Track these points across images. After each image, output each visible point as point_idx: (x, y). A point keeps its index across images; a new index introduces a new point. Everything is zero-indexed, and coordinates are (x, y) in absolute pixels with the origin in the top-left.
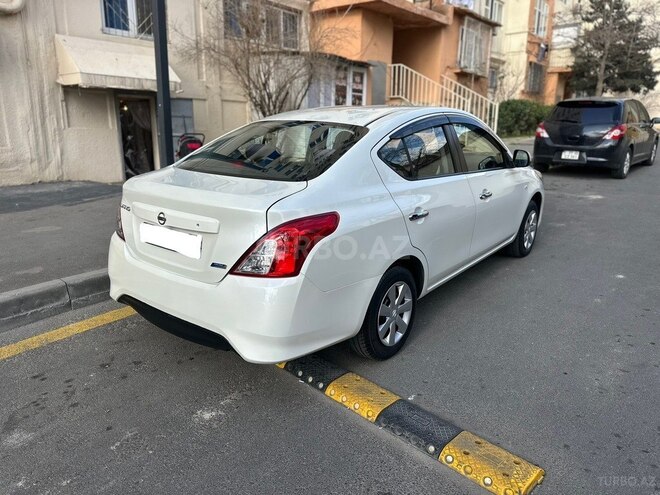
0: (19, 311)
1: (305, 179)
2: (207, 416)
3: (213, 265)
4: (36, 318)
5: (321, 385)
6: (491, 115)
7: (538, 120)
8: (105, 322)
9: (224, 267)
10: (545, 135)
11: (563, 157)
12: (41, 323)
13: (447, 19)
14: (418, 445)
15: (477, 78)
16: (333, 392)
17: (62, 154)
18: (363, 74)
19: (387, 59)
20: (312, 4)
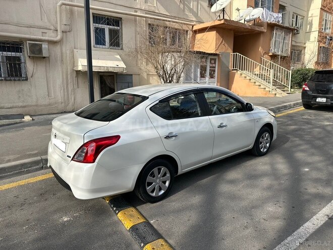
0: (21, 169)
1: (110, 121)
2: (66, 219)
3: (68, 156)
4: (28, 172)
5: (117, 212)
9: (70, 157)
10: (307, 89)
11: (317, 101)
12: (30, 174)
13: (264, 29)
14: (138, 242)
17: (74, 100)
18: (216, 59)
19: (230, 51)
20: (193, 27)
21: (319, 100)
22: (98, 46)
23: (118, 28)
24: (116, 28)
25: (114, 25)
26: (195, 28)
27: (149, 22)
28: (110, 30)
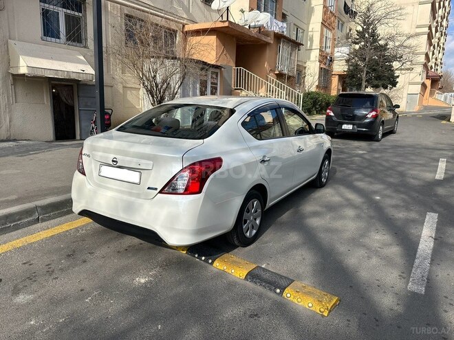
0: (6, 224)
1: (202, 138)
2: (143, 281)
3: (149, 188)
5: (210, 261)
6: (298, 101)
7: (328, 105)
8: (64, 230)
9: (156, 189)
10: (332, 114)
11: (343, 128)
13: (270, 40)
14: (270, 289)
15: (289, 77)
16: (218, 264)
17: (10, 122)
18: (217, 73)
19: (232, 64)
20: (184, 26)
21: (345, 127)
22: (49, 39)
23: (80, 14)
24: (76, 13)
25: (73, 10)
26: (187, 28)
27: (126, 12)
28: (67, 17)
